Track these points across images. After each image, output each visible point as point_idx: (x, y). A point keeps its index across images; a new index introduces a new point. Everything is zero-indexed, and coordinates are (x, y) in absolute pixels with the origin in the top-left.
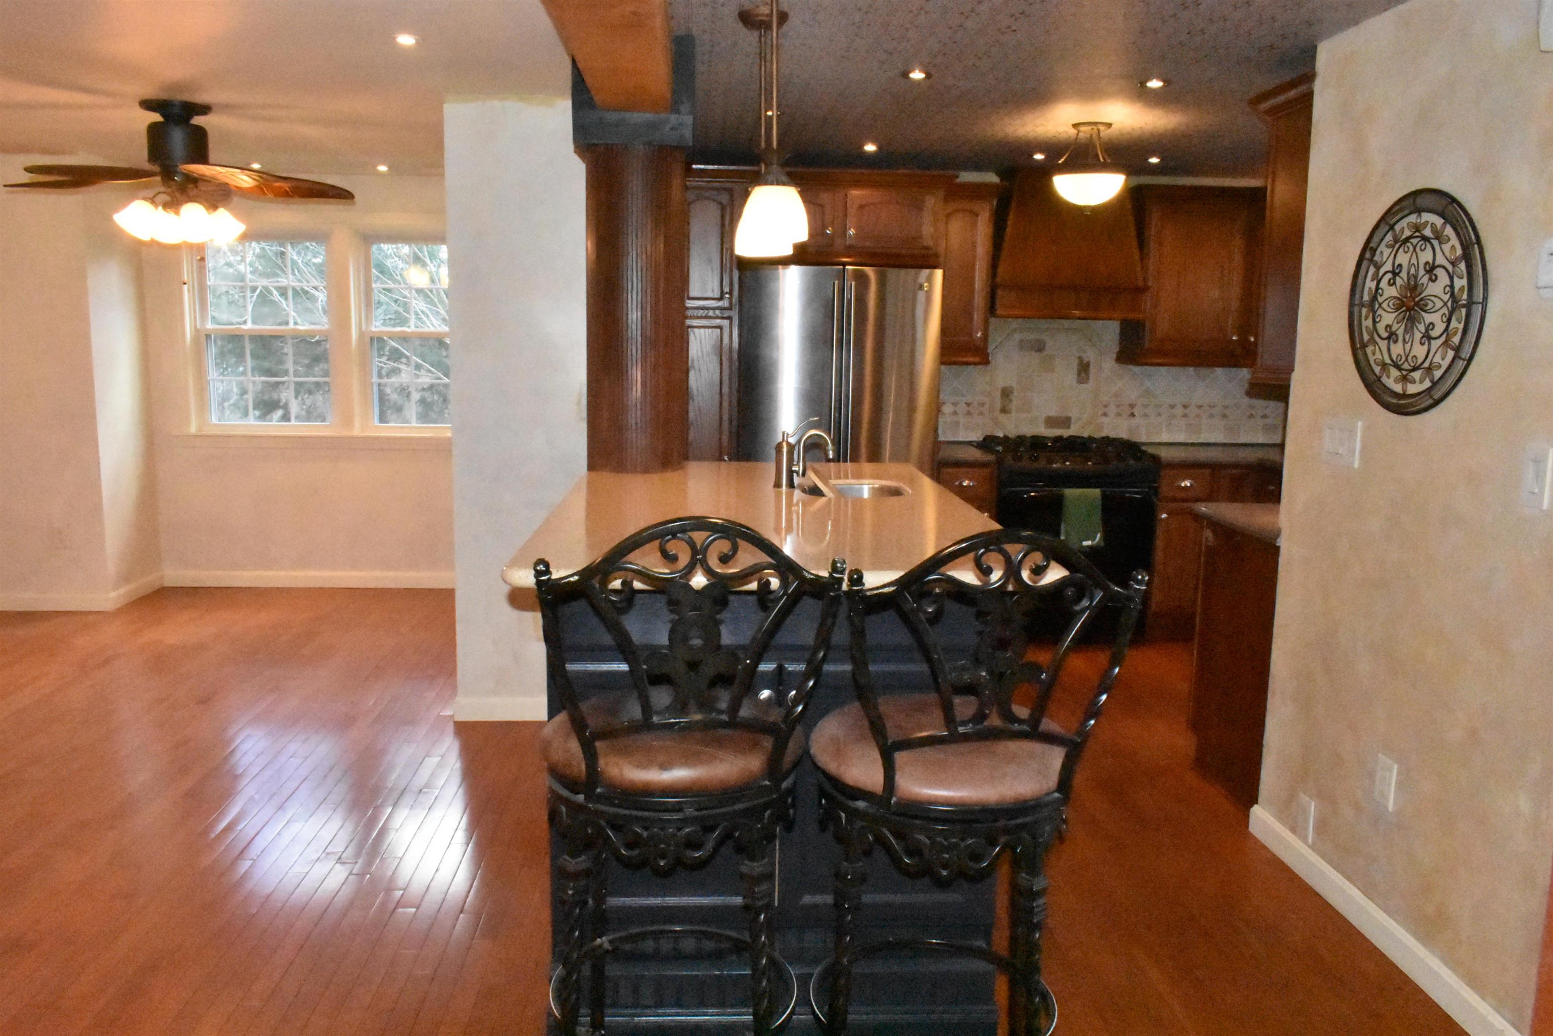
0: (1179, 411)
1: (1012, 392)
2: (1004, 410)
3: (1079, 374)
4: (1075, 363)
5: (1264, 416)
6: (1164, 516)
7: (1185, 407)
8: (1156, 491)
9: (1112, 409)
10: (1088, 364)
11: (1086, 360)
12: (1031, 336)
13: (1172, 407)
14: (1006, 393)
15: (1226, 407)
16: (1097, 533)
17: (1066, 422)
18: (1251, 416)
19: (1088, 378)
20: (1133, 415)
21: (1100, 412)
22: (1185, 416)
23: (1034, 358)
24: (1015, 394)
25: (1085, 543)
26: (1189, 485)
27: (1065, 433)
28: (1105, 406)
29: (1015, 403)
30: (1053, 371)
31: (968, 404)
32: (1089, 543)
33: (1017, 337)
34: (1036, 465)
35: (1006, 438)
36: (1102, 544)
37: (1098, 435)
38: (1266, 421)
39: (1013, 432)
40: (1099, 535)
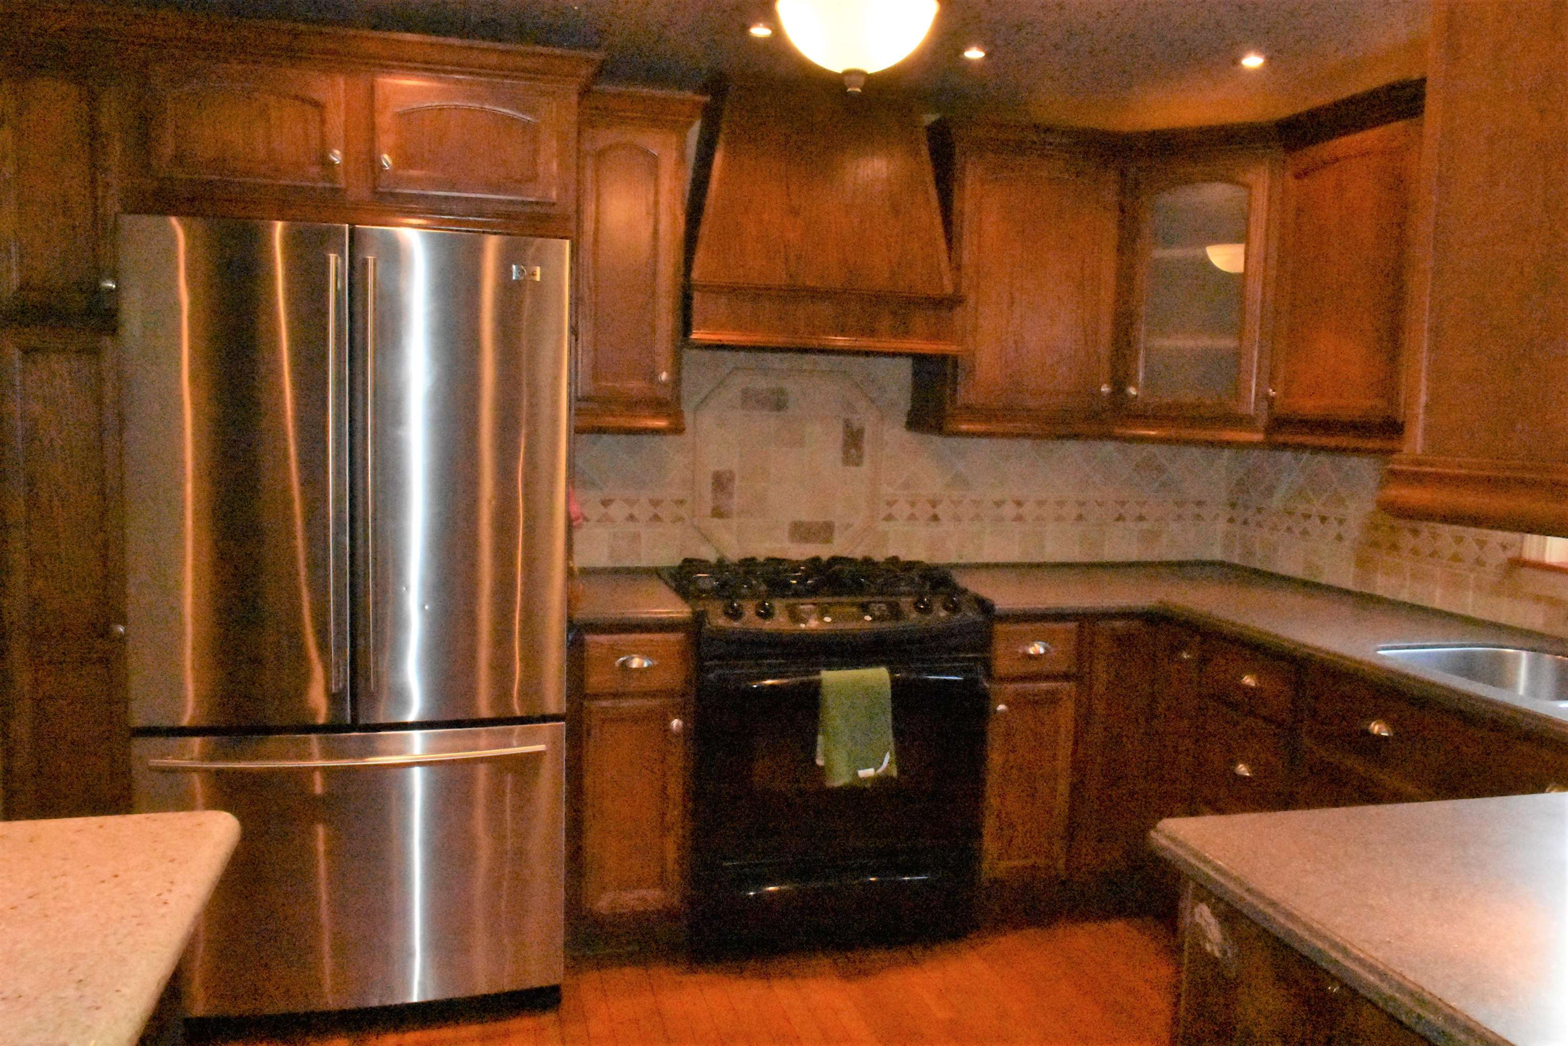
0: (1009, 510)
1: (731, 479)
2: (718, 513)
3: (846, 452)
4: (838, 432)
5: (1141, 518)
6: (1001, 707)
7: (1019, 504)
8: (987, 665)
9: (902, 509)
10: (861, 432)
11: (856, 425)
12: (762, 384)
13: (999, 504)
14: (721, 483)
15: (1082, 504)
16: (885, 753)
17: (825, 531)
18: (1120, 518)
19: (860, 457)
20: (935, 518)
21: (883, 515)
22: (1019, 518)
23: (767, 422)
24: (737, 483)
25: (862, 773)
26: (1042, 651)
27: (825, 552)
28: (890, 504)
29: (736, 502)
30: (801, 443)
31: (655, 503)
32: (869, 772)
33: (739, 382)
34: (768, 625)
35: (721, 564)
36: (895, 773)
37: (879, 556)
38: (1145, 525)
39: (734, 555)
40: (887, 758)
